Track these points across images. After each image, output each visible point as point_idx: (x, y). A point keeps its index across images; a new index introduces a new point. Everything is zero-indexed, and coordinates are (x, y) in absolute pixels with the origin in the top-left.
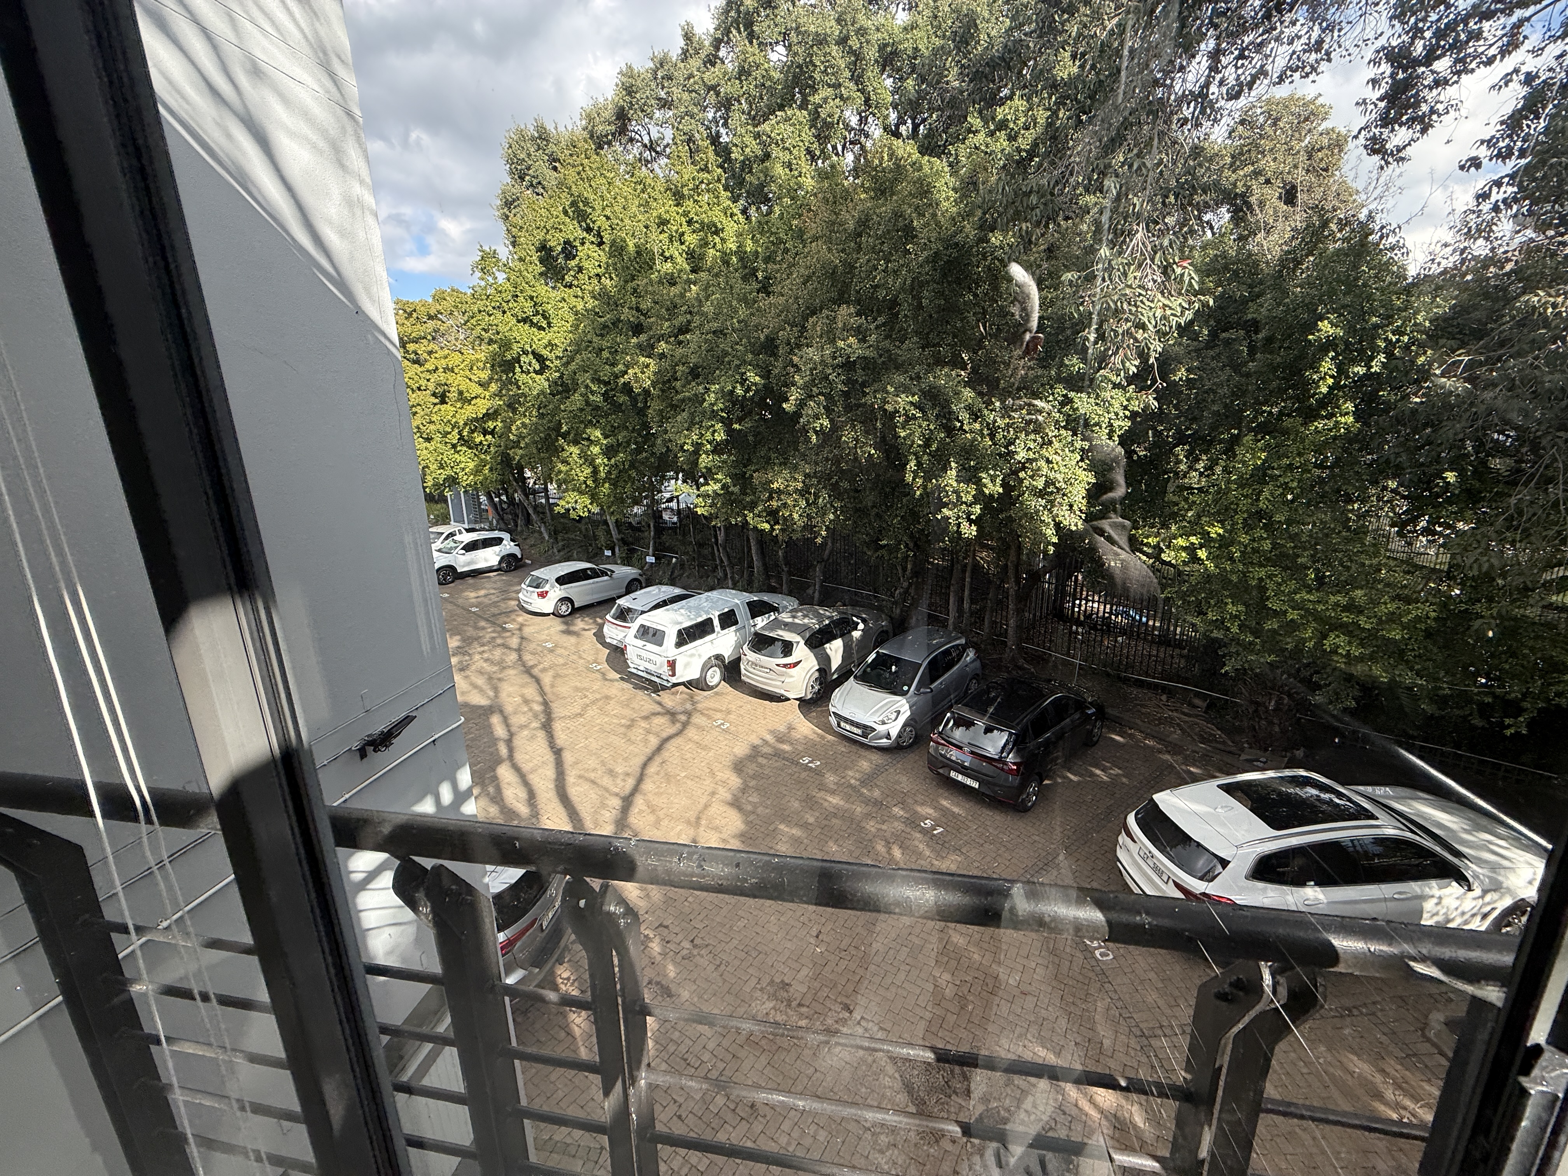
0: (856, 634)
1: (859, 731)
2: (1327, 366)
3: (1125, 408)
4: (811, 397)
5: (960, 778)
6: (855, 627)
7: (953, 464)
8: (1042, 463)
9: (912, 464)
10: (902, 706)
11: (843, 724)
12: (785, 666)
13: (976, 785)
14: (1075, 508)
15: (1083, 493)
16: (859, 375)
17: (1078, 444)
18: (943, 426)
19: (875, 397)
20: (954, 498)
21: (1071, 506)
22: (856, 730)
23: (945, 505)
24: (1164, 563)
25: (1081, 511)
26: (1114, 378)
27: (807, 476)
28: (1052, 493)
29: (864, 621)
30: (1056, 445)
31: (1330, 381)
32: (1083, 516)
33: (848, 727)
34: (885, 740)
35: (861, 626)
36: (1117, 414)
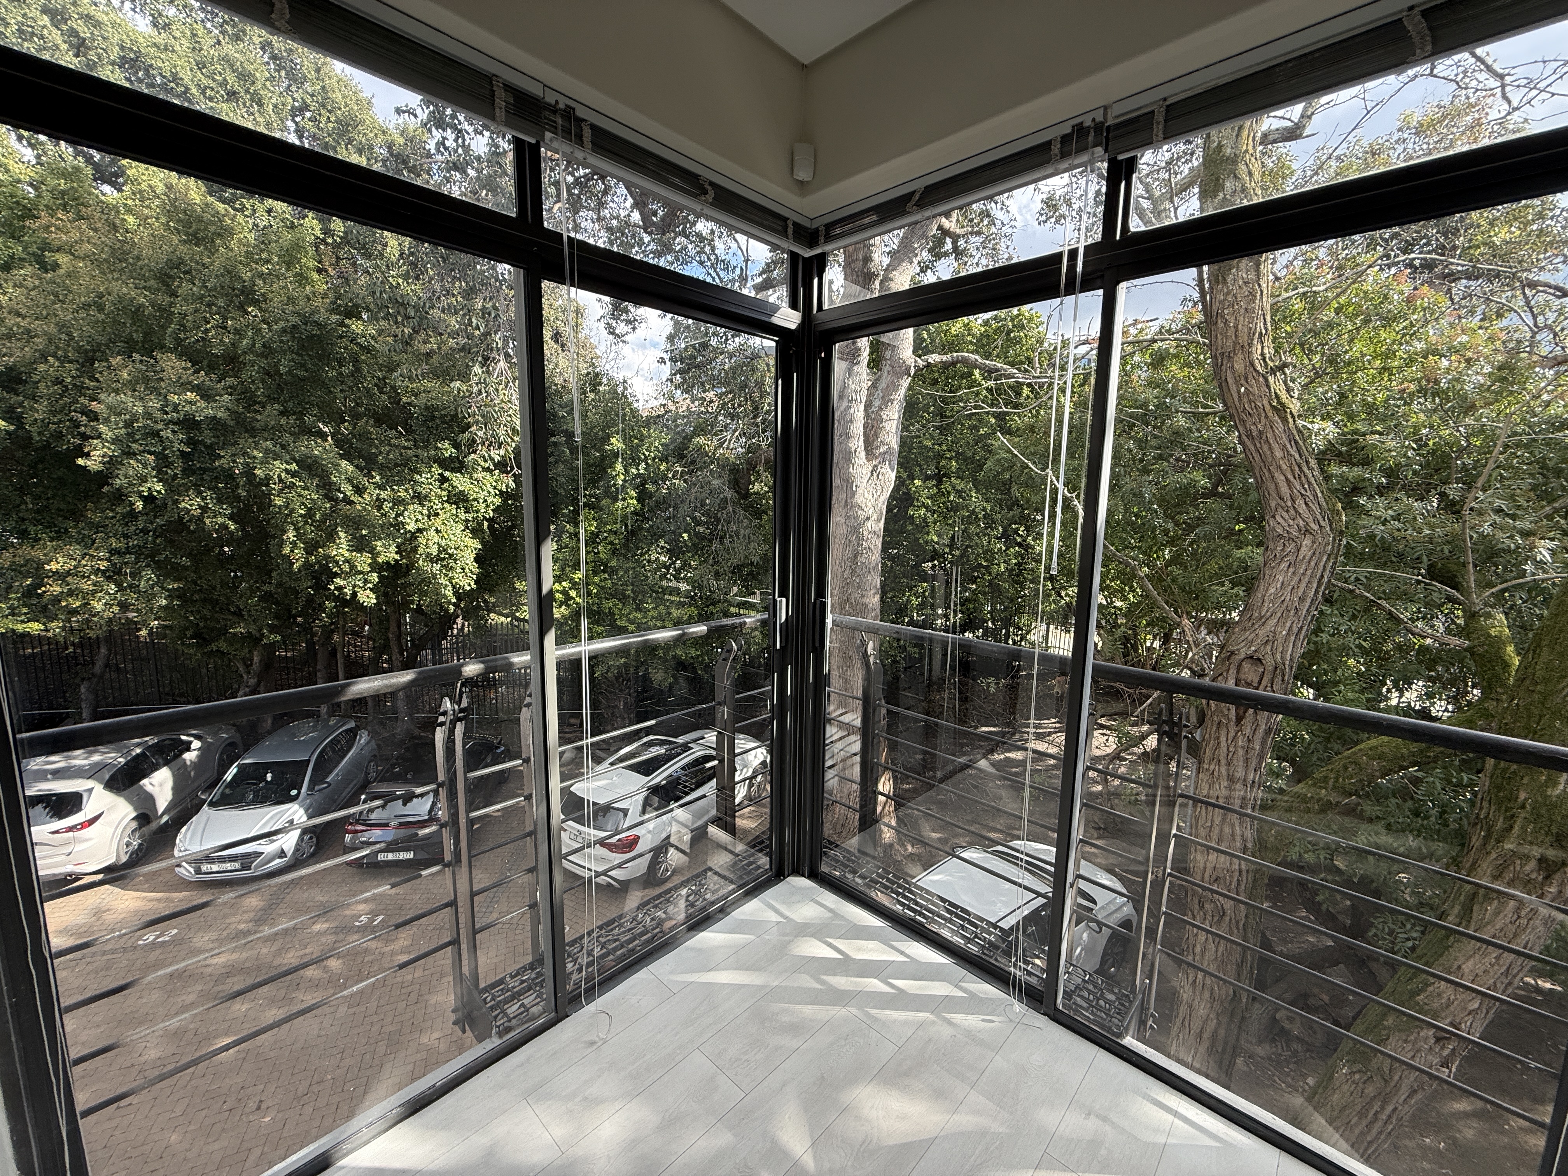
0: (190, 756)
1: (237, 865)
2: (619, 467)
3: (495, 488)
4: (130, 454)
5: (391, 856)
6: (187, 747)
7: (341, 534)
8: (432, 533)
9: (291, 535)
10: (295, 813)
11: (205, 868)
12: (70, 829)
13: (410, 855)
14: (467, 570)
15: (473, 556)
16: (207, 436)
17: (462, 516)
18: (326, 496)
19: (234, 462)
20: (346, 568)
21: (463, 569)
22: (229, 866)
23: (336, 575)
24: (519, 619)
25: (471, 572)
26: (482, 463)
27: (113, 552)
28: (444, 559)
29: (197, 737)
30: (442, 516)
31: (622, 477)
32: (475, 577)
33: (215, 867)
34: (278, 861)
35: (196, 744)
36: (489, 492)
